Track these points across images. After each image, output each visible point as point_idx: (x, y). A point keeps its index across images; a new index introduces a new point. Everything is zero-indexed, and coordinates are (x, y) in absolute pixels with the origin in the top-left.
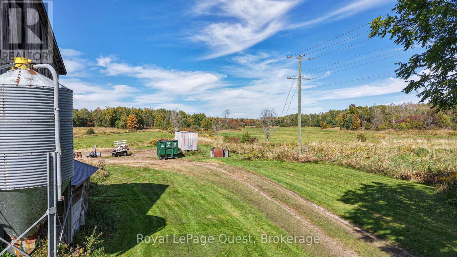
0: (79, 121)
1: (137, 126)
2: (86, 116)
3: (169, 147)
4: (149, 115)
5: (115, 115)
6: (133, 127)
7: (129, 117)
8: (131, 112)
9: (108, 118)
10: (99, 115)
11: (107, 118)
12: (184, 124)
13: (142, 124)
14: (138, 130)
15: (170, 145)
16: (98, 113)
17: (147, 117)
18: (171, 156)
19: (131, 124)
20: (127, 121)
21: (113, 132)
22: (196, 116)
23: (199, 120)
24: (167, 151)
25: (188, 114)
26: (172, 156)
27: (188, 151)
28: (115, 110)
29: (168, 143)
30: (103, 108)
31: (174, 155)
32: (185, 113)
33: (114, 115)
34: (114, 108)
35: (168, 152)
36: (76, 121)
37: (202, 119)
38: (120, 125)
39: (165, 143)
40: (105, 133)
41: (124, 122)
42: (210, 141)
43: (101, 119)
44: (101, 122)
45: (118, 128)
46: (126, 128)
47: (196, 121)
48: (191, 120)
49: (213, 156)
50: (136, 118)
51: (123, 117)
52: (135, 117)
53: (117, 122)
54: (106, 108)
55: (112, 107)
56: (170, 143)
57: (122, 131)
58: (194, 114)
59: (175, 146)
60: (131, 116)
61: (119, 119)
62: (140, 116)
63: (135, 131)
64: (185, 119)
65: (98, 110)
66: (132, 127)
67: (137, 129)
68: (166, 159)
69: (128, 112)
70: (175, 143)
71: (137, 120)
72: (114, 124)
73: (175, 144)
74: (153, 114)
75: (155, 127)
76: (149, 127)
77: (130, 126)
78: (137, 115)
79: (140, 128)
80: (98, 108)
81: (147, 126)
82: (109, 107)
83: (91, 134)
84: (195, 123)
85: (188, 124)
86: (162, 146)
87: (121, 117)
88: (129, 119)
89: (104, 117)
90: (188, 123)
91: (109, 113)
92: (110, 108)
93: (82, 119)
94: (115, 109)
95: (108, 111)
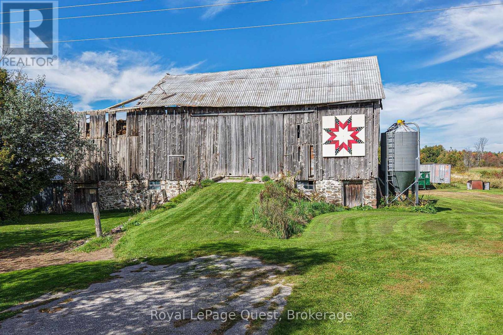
15: (421, 176)
18: (423, 188)
22: (429, 150)
23: (433, 154)
26: (425, 187)
27: (439, 184)
31: (426, 186)
37: (439, 154)
42: (461, 177)
47: (430, 157)
49: (471, 188)
58: (426, 146)
59: (427, 176)
70: (428, 174)
84: (428, 159)
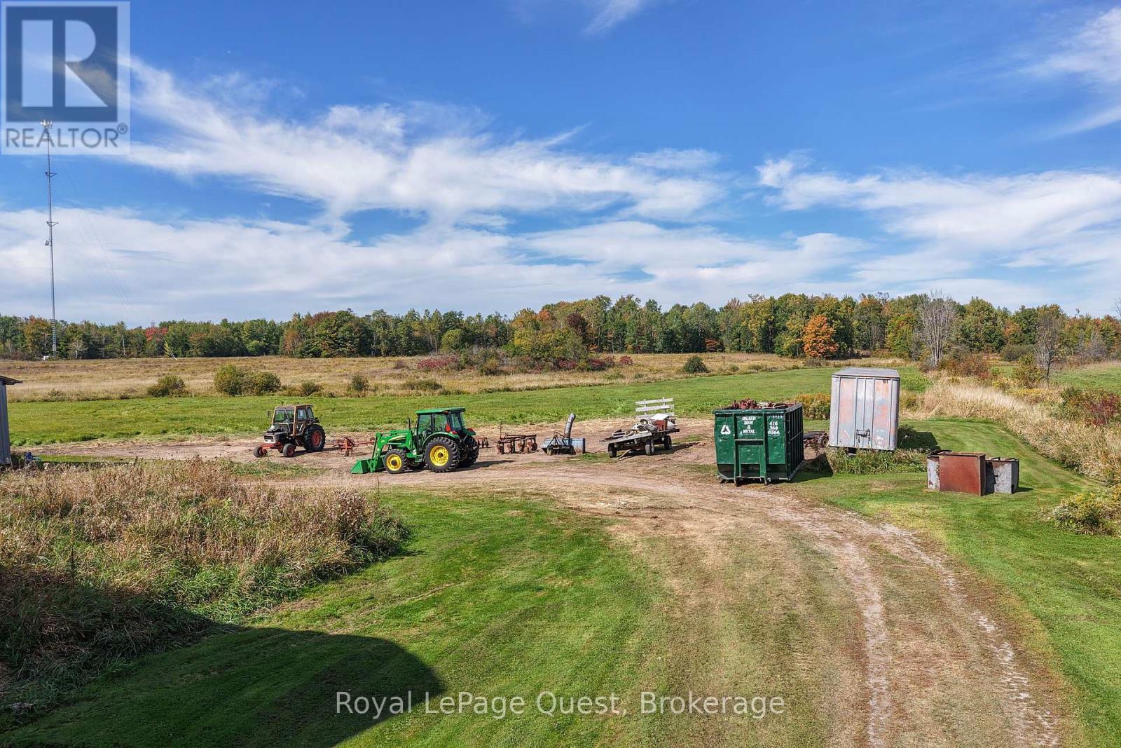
0: (685, 336)
1: (832, 348)
2: (705, 324)
3: (750, 436)
4: (872, 315)
5: (773, 317)
6: (821, 351)
7: (811, 322)
8: (816, 309)
9: (754, 326)
10: (734, 319)
11: (751, 327)
12: (987, 341)
13: (850, 343)
14: (832, 362)
15: (752, 427)
16: (732, 314)
17: (867, 321)
18: (758, 472)
19: (815, 344)
20: (804, 333)
21: (757, 368)
24: (743, 450)
25: (1001, 308)
26: (763, 474)
27: (852, 451)
28: (776, 305)
29: (744, 418)
30: (745, 299)
31: (770, 468)
32: (989, 305)
33: (770, 316)
34: (772, 299)
35: (749, 455)
36: (677, 335)
38: (786, 346)
39: (736, 420)
40: (735, 369)
41: (797, 337)
43: (738, 330)
44: (738, 340)
45: (781, 354)
46: (801, 354)
48: (1011, 329)
49: (937, 487)
50: (831, 326)
51: (793, 323)
52: (827, 321)
53: (777, 339)
54: (750, 301)
55: (768, 298)
56: (754, 418)
57: (789, 362)
59: (774, 431)
60: (816, 320)
61: (785, 329)
62: (841, 320)
63: (822, 363)
64: (989, 323)
65: (732, 305)
66: (818, 351)
67: (834, 358)
68: (740, 483)
69: (808, 307)
70: (775, 420)
71: (832, 329)
72: (772, 344)
73: (776, 423)
74: (887, 312)
75: (886, 352)
76: (869, 352)
77: (813, 348)
78: (832, 317)
79: (842, 355)
80: (734, 301)
81: (865, 348)
82: (758, 295)
83: (695, 371)
85: (1000, 340)
86: (725, 430)
87: (788, 323)
88: (810, 328)
89: (744, 323)
90: (999, 337)
91: (756, 312)
92: (761, 298)
93: (695, 332)
94: (774, 302)
95: (755, 307)
